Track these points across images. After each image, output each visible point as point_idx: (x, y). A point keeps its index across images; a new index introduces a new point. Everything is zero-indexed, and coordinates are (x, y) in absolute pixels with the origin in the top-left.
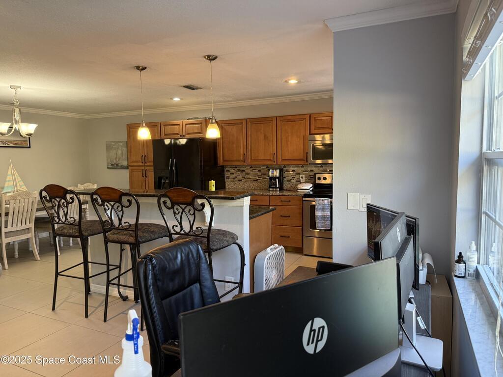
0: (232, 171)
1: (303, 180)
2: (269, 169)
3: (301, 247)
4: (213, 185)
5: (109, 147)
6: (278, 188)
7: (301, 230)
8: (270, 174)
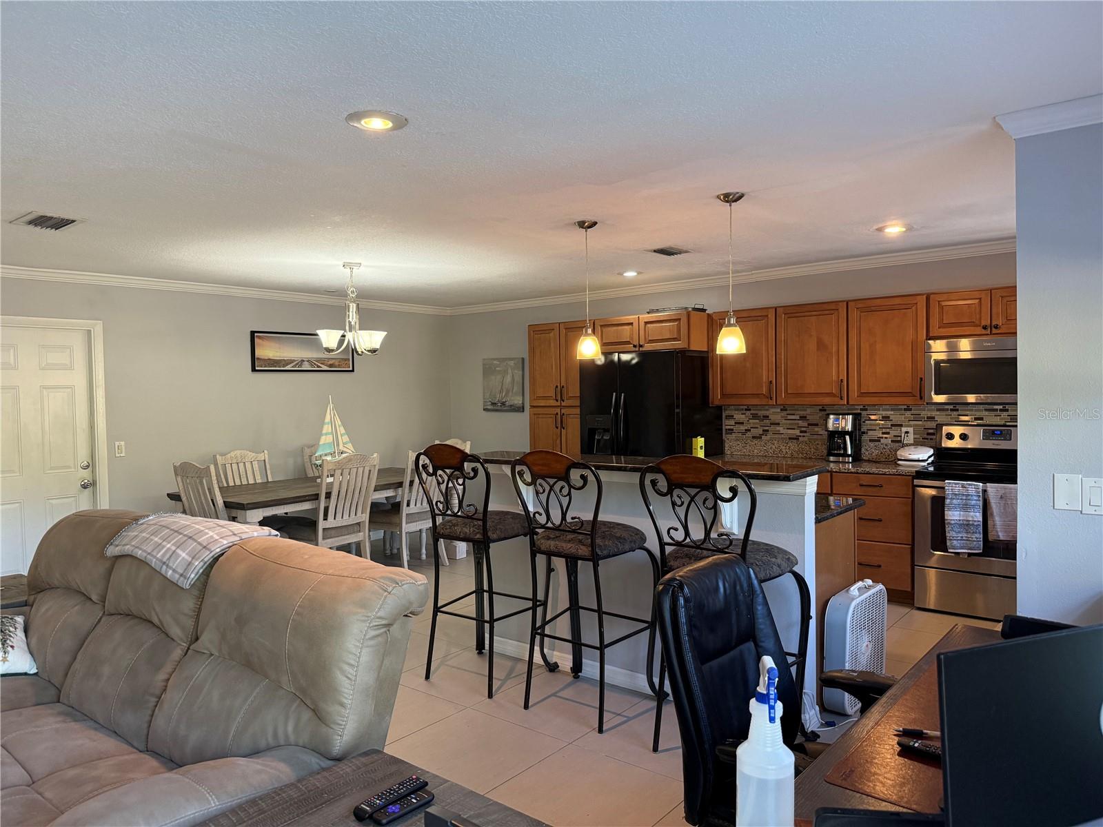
0: (739, 416)
1: (910, 439)
2: (828, 415)
3: (909, 590)
4: (701, 448)
5: (488, 369)
6: (849, 456)
7: (909, 551)
8: (831, 423)
